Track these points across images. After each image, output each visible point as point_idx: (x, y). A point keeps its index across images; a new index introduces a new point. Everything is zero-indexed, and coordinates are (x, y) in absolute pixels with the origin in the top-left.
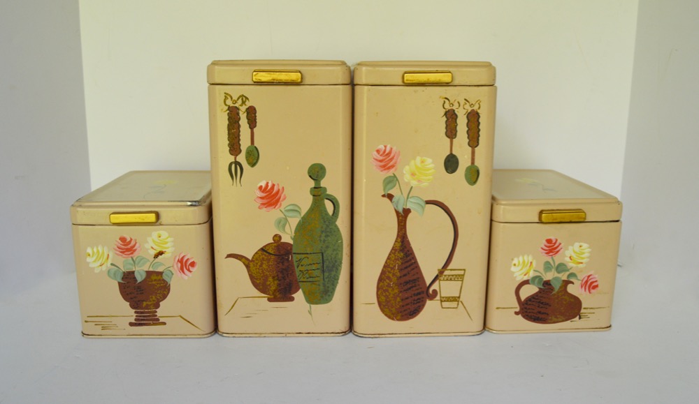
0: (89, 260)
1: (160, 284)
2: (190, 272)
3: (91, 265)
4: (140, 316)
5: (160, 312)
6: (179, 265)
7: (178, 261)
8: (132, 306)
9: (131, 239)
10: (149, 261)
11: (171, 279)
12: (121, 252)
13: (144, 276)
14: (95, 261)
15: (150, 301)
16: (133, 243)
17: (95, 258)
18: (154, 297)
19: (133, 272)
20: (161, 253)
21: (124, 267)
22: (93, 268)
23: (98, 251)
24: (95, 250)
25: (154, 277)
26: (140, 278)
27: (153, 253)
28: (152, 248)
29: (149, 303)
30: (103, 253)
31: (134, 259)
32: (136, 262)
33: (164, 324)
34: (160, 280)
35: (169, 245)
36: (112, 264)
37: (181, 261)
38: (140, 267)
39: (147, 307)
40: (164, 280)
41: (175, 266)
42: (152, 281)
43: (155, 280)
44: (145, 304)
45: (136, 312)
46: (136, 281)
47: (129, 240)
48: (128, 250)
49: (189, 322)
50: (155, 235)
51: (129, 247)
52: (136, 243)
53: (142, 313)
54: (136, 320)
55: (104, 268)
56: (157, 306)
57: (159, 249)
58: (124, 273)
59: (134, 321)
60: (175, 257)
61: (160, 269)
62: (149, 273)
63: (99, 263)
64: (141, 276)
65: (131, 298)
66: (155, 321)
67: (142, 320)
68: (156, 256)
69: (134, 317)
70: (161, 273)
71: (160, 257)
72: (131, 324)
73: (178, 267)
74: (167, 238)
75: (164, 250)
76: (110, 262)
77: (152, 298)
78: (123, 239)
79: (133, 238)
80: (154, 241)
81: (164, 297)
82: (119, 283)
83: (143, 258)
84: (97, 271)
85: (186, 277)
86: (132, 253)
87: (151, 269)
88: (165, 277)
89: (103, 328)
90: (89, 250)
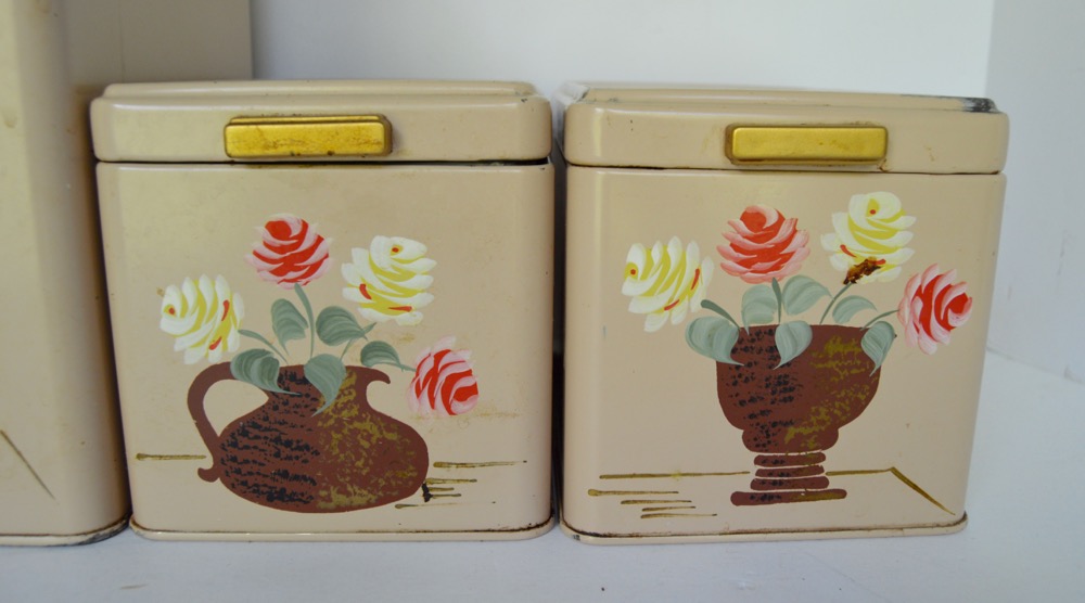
0: (630, 287)
1: (850, 368)
2: (949, 328)
3: (634, 308)
4: (771, 473)
5: (834, 459)
6: (919, 305)
7: (918, 293)
8: (750, 442)
9: (781, 219)
10: (827, 292)
11: (885, 352)
12: (742, 263)
13: (805, 340)
14: (650, 293)
15: (811, 425)
16: (784, 232)
17: (650, 282)
18: (823, 410)
19: (771, 331)
20: (869, 267)
21: (743, 313)
22: (642, 318)
23: (666, 259)
24: (656, 254)
25: (832, 347)
26: (789, 348)
27: (845, 264)
28: (843, 248)
29: (805, 431)
30: (682, 264)
31: (782, 284)
32: (786, 298)
33: (841, 494)
34: (850, 355)
35: (899, 239)
36: (706, 304)
37: (925, 294)
38: (797, 312)
39: (797, 444)
40: (864, 357)
41: (906, 311)
42: (825, 359)
43: (837, 356)
44: (792, 431)
45: (757, 461)
46: (778, 357)
47: (772, 220)
48: (765, 255)
49: (915, 487)
50: (859, 204)
51: (769, 244)
52: (795, 231)
53: (777, 462)
54: (754, 484)
55: (678, 315)
56: (829, 439)
57: (863, 254)
58: (742, 331)
59: (748, 489)
60: (912, 280)
61: (856, 321)
62: (821, 333)
63: (663, 301)
64: (796, 344)
65: (752, 416)
66: (815, 487)
67: (775, 484)
68: (853, 277)
69: (752, 476)
70: (858, 333)
71: (865, 279)
72: (739, 499)
73: (913, 312)
74: (895, 217)
75: (879, 258)
76: (700, 294)
77: (817, 413)
78: (753, 219)
79: (787, 216)
80: (853, 227)
81: (856, 409)
82: (720, 365)
83: (812, 283)
84: (652, 326)
85: (931, 346)
86: (776, 268)
87: (830, 321)
88: (868, 346)
89: (648, 514)
90: (636, 257)
